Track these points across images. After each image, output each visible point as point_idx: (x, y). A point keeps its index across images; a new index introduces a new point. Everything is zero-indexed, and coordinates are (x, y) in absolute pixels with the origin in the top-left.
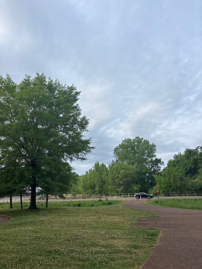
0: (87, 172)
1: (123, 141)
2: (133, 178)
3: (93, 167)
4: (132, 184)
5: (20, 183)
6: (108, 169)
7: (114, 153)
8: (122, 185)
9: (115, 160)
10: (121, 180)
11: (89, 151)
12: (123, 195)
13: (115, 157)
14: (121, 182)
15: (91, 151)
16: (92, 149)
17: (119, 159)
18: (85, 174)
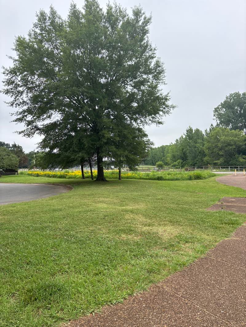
0: (177, 140)
1: (227, 98)
2: (240, 147)
3: (184, 135)
4: (237, 155)
5: (80, 152)
6: (205, 136)
7: (214, 116)
8: (222, 155)
9: (215, 125)
10: (220, 149)
11: (168, 112)
12: (221, 168)
13: (216, 120)
14: (221, 153)
15: (171, 111)
16: (171, 109)
17: (221, 123)
18: (174, 142)
